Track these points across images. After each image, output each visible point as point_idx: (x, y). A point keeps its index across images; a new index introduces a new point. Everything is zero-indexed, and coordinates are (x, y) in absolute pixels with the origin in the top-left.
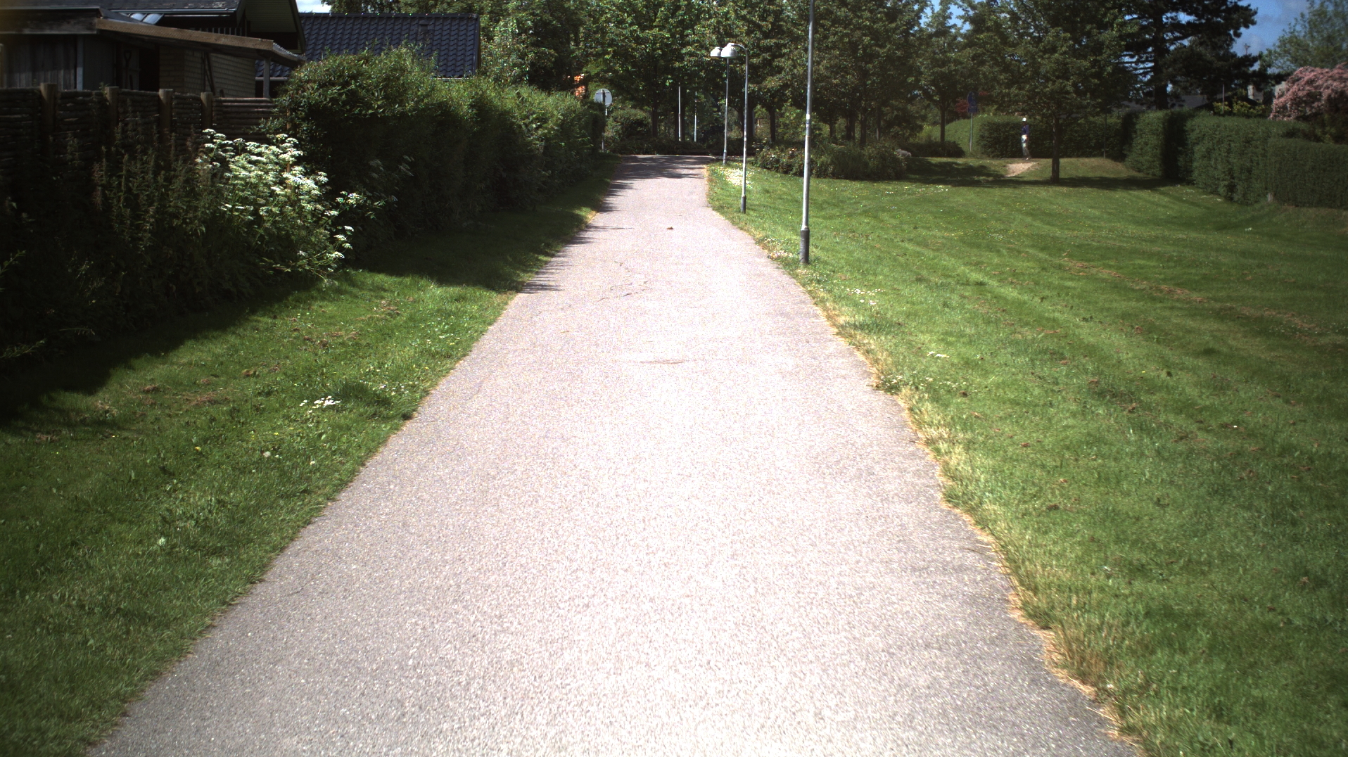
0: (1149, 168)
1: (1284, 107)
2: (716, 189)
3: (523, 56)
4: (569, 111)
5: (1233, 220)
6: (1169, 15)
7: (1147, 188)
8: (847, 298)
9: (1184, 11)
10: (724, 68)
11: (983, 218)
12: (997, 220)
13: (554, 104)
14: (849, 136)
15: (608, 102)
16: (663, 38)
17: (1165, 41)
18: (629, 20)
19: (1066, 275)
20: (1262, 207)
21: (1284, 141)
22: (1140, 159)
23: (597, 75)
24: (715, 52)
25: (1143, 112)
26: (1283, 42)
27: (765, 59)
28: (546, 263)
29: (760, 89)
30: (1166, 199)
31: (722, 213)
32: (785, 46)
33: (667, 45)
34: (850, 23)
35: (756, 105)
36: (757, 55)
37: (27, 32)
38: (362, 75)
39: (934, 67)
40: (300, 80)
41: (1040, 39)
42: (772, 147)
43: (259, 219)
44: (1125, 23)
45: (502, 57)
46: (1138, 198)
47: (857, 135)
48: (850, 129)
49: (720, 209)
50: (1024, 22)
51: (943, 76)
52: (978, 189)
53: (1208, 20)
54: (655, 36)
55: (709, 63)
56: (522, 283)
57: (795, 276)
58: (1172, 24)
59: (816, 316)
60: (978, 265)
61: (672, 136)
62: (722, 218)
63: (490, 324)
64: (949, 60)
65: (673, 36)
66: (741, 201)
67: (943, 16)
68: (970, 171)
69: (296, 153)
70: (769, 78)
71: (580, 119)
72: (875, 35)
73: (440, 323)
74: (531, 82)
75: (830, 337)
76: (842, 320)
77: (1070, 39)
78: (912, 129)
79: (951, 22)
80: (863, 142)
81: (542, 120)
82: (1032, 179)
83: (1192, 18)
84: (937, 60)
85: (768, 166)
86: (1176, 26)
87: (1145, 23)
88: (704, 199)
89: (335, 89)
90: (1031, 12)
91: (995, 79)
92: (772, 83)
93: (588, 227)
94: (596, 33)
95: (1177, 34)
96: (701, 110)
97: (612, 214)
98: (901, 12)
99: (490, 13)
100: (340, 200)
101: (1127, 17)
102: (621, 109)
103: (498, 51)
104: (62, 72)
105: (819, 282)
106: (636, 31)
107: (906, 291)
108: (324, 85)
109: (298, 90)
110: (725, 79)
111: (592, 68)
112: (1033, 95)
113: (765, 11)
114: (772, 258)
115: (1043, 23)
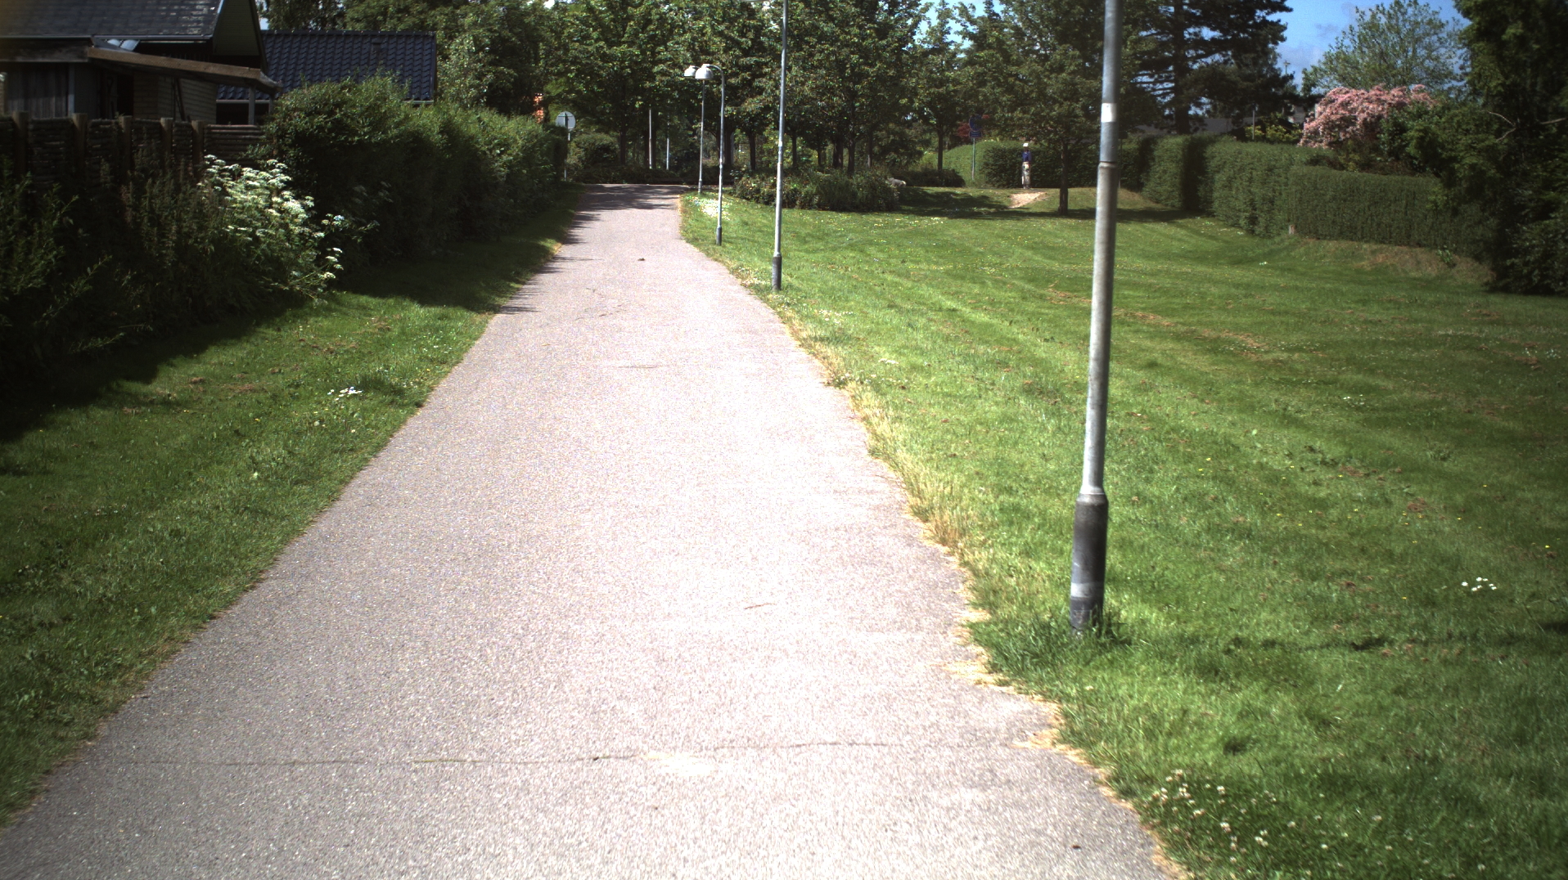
0: (1166, 199)
1: (1316, 132)
2: (690, 221)
3: (480, 76)
4: (531, 136)
5: (1250, 254)
6: (1191, 30)
7: (1164, 221)
8: (813, 317)
9: (1209, 26)
10: (699, 89)
11: (979, 252)
12: (995, 254)
13: (516, 129)
14: (837, 164)
15: (571, 127)
16: (633, 55)
17: (1187, 59)
18: (595, 35)
19: (1046, 304)
20: (1282, 241)
21: (1305, 169)
22: (1159, 188)
23: (559, 95)
24: (689, 72)
25: (1161, 137)
26: (1329, 59)
27: (744, 79)
28: (518, 289)
29: (738, 113)
30: (1183, 232)
31: (696, 246)
32: (766, 64)
33: (636, 63)
34: (837, 40)
35: (734, 130)
36: (735, 75)
37: (20, 59)
38: (345, 103)
39: (930, 87)
40: (287, 106)
41: (1047, 58)
42: (752, 175)
43: (256, 239)
44: (1141, 39)
45: (459, 77)
46: (1153, 231)
47: (846, 162)
48: (838, 155)
49: (694, 241)
50: (1029, 38)
51: (940, 97)
52: (976, 222)
53: (1234, 35)
54: (624, 53)
55: (683, 84)
56: (499, 306)
57: (767, 301)
58: (1195, 40)
59: (783, 333)
60: (955, 295)
61: (641, 163)
62: (696, 250)
63: (476, 339)
64: (948, 80)
65: (643, 52)
66: (717, 233)
67: (940, 33)
68: (970, 201)
69: (285, 178)
70: (750, 100)
71: (542, 145)
72: (864, 53)
73: (431, 336)
74: (490, 104)
75: (793, 348)
76: (804, 334)
77: (1079, 57)
78: (911, 156)
79: (949, 38)
80: (851, 170)
81: (505, 145)
82: (1038, 210)
83: (1217, 34)
84: (934, 80)
85: (746, 195)
86: (1199, 42)
87: (1165, 39)
88: (678, 232)
89: (320, 119)
90: (1035, 28)
91: (996, 101)
92: (752, 105)
93: (555, 258)
94: (557, 49)
95: (1200, 52)
96: (674, 134)
97: (578, 246)
98: (892, 27)
99: (445, 28)
100: (325, 222)
101: (1144, 33)
102: (585, 133)
103: (454, 71)
104: (54, 99)
105: (788, 304)
106: (602, 47)
107: (872, 313)
108: (310, 114)
109: (285, 118)
110: (700, 100)
111: (553, 89)
112: (1038, 119)
113: (744, 26)
114: (745, 286)
115: (1050, 39)
